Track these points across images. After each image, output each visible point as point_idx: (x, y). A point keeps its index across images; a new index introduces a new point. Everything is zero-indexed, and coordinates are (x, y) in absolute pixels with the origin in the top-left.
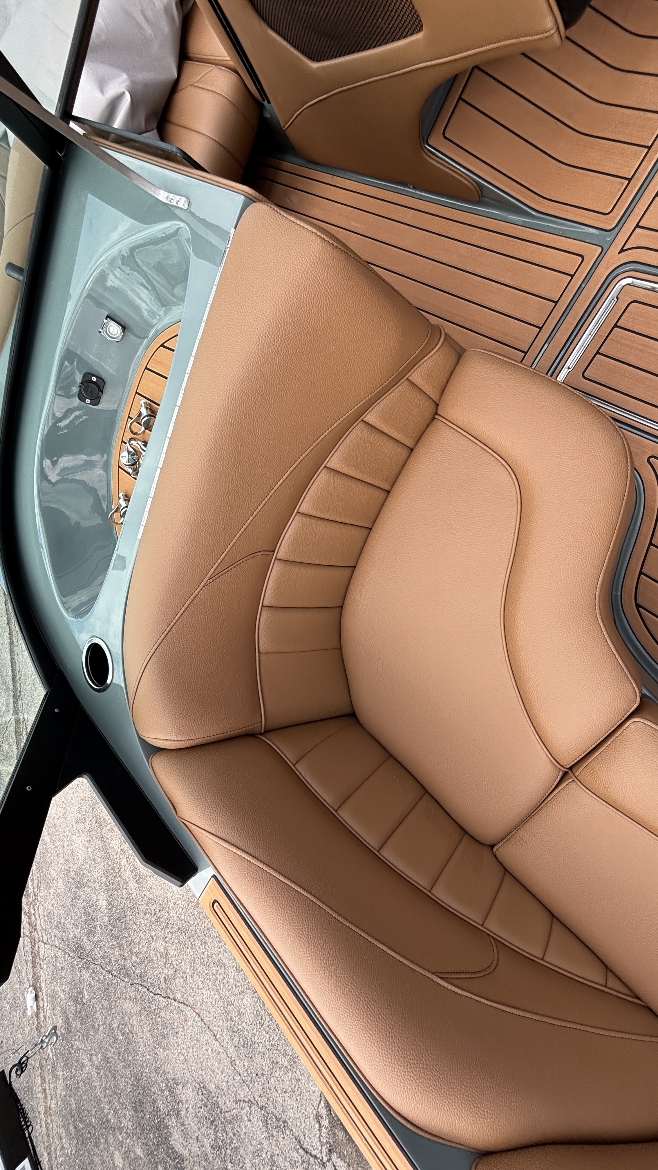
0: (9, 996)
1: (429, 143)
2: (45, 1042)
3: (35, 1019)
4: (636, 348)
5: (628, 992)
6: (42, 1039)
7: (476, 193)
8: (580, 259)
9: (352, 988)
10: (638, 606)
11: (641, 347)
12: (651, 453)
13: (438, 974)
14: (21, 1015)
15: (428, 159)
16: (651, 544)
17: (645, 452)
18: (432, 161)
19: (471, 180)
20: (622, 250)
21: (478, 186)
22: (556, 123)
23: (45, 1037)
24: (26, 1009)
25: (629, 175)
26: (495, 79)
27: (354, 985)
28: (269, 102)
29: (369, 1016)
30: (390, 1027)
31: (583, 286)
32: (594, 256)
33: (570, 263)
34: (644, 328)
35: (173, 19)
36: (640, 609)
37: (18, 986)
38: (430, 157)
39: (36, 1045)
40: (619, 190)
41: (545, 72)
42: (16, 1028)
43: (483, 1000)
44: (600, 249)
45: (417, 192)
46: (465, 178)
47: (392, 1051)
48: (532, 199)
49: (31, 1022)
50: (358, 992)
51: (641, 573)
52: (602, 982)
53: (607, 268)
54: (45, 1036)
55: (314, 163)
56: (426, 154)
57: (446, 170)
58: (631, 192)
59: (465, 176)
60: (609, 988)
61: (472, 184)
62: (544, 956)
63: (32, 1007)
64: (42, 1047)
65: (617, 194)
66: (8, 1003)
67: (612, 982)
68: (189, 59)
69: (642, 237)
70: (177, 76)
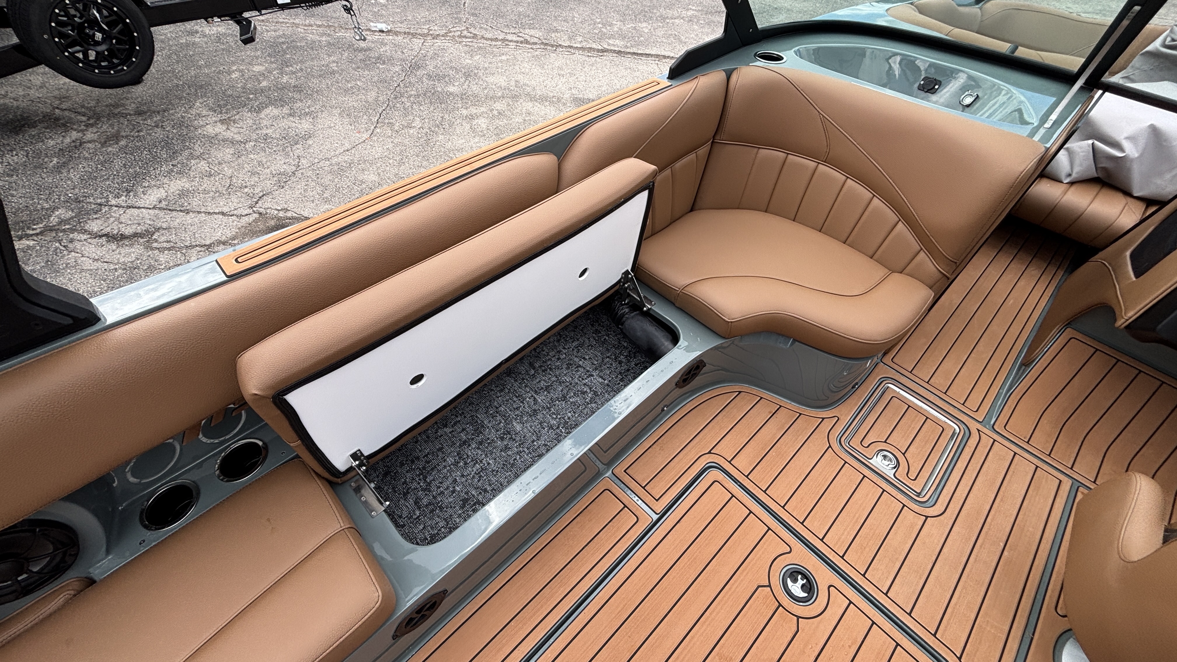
0: (383, 12)
1: (1068, 328)
8: (975, 410)
10: (740, 392)
12: (841, 418)
14: (369, 19)
16: (781, 406)
17: (842, 415)
20: (979, 430)
24: (375, 23)
25: (1031, 443)
31: (956, 408)
32: (976, 417)
37: (391, 20)
44: (981, 421)
51: (762, 398)
53: (967, 421)
58: (1020, 442)
63: (376, 27)
65: (1018, 435)
66: (379, 10)
69: (986, 442)
70: (1135, 195)
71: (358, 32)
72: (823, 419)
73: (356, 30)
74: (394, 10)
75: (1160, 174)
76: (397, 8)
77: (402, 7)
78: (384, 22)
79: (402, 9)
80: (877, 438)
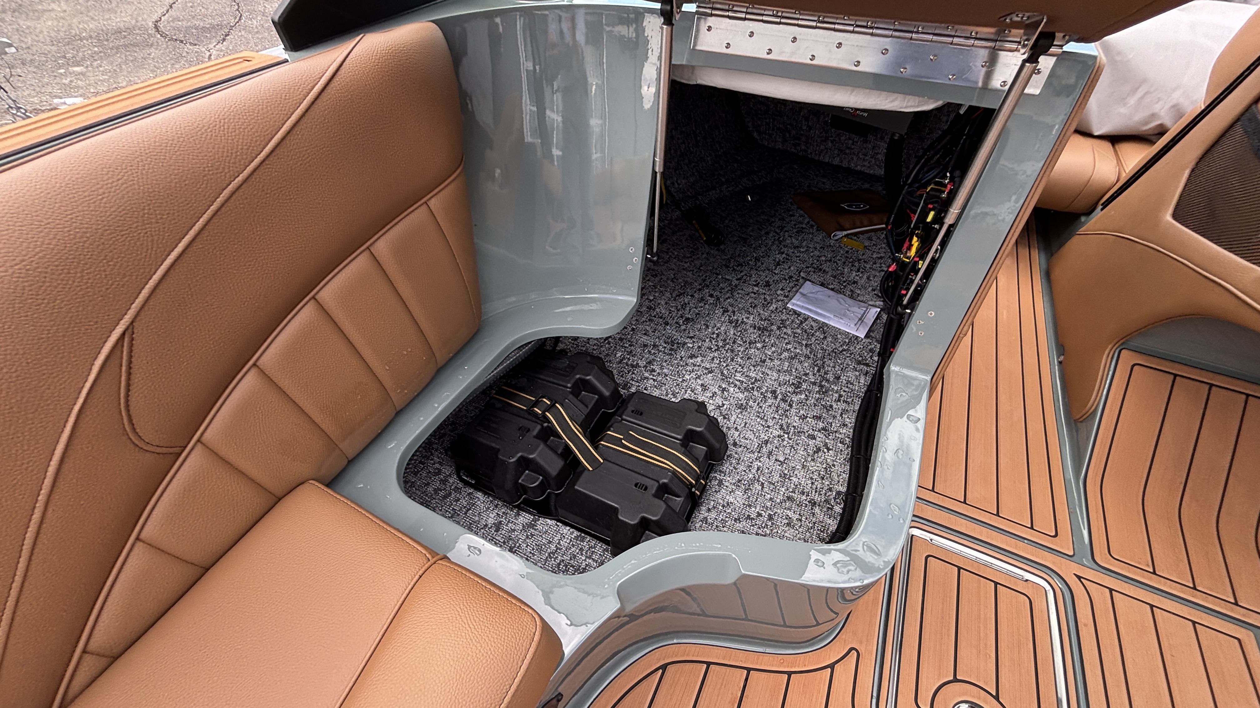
0: (79, 82)
1: (1123, 351)
2: (17, 112)
3: (48, 108)
4: (979, 610)
5: (71, 694)
6: (21, 108)
7: (1084, 412)
8: (1053, 534)
9: (118, 180)
10: (664, 667)
11: (982, 616)
12: (862, 650)
13: (131, 327)
14: (54, 94)
15: (1107, 352)
16: (749, 670)
17: (861, 642)
18: (1105, 357)
19: (1096, 403)
20: (1079, 578)
21: (1092, 413)
22: (1181, 483)
23: (24, 111)
24: (61, 98)
25: (1159, 571)
26: (1205, 408)
27: (122, 184)
28: (1102, 210)
29: (70, 196)
30: (48, 224)
31: (1026, 541)
32: (1062, 548)
33: (1044, 523)
34: (1005, 616)
35: (1147, 123)
36: (661, 671)
37: (92, 90)
38: (1108, 356)
39: (14, 101)
40: (1140, 563)
41: (1229, 458)
42: (38, 89)
43: (81, 401)
44: (1071, 553)
45: (1057, 367)
46: (1097, 396)
47: (7, 221)
48: (1097, 474)
49: (45, 103)
50: (111, 188)
51: (709, 664)
52: (92, 646)
53: (1054, 563)
54: (26, 111)
55: (1048, 275)
56: (1111, 350)
57: (1099, 377)
58: (1143, 577)
59: (1100, 395)
60: (80, 658)
61: (1093, 405)
62: (144, 542)
63: (65, 103)
64: (12, 108)
65: (1136, 562)
66: (71, 81)
67: (89, 666)
68: (1113, 145)
69: (1101, 597)
70: (1096, 134)
71: (19, 114)
72: (832, 666)
73: (15, 112)
74: (97, 77)
75: (1123, 100)
76: (103, 75)
77: (110, 72)
78: (81, 96)
79: (109, 74)
80: (939, 679)
